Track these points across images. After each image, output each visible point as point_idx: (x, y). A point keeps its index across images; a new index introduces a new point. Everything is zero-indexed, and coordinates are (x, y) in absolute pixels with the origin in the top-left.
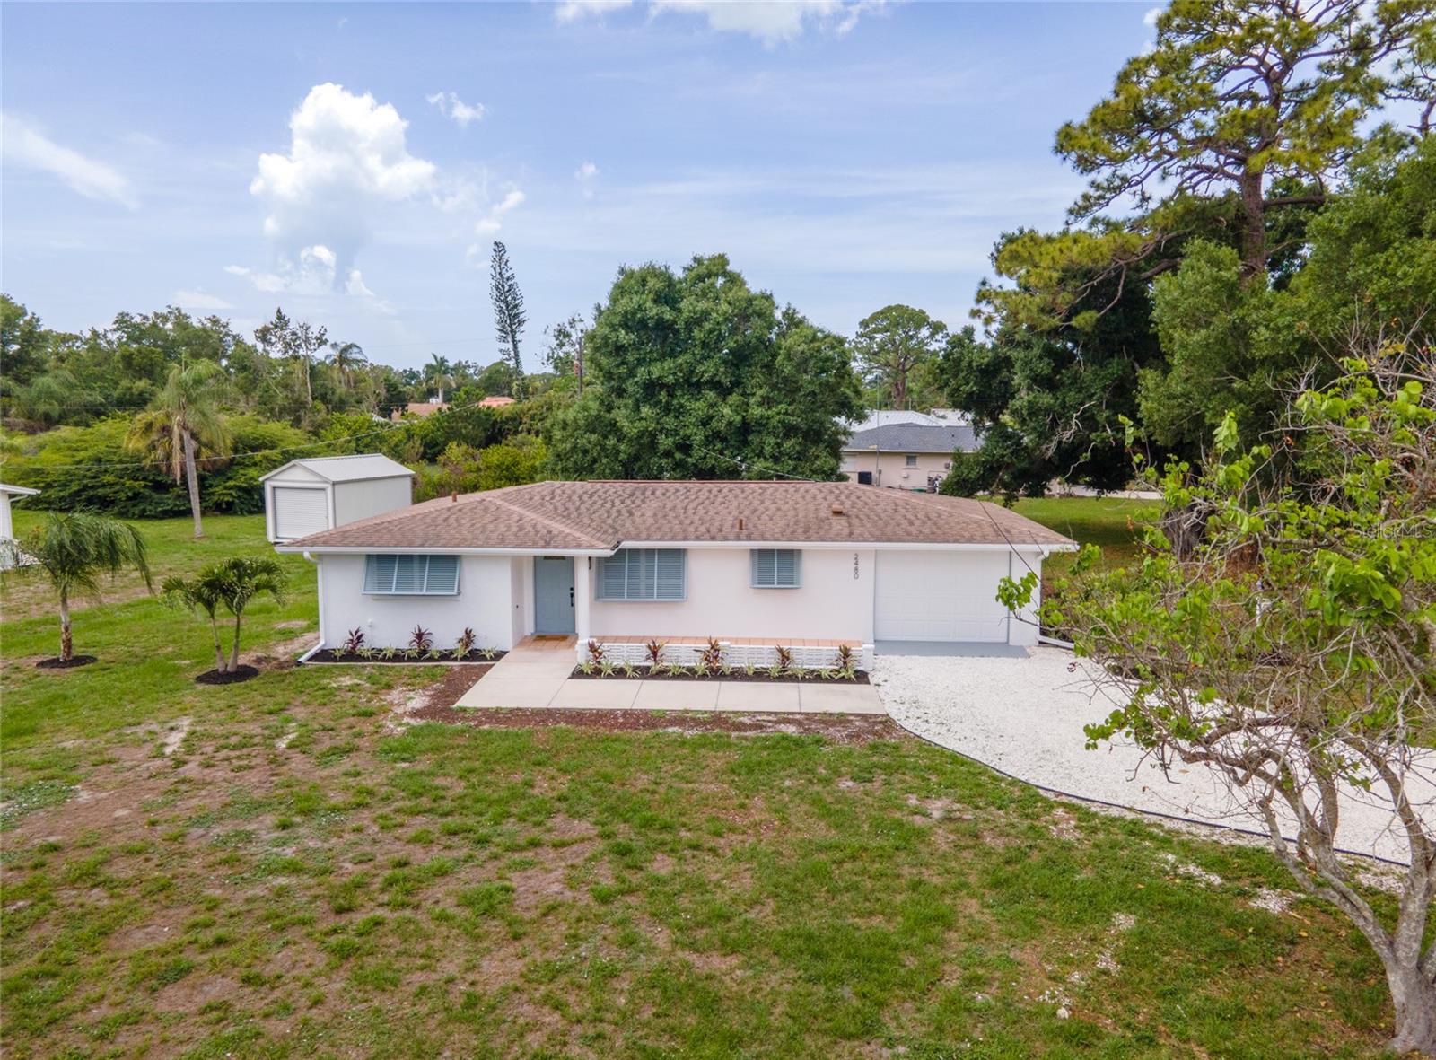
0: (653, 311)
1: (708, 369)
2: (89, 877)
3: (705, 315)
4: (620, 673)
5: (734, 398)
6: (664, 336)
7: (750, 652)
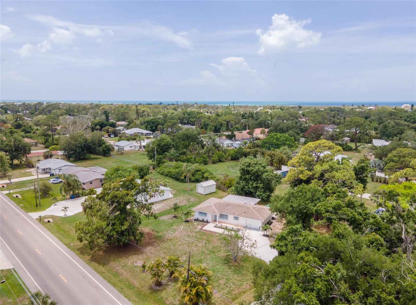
2: (176, 239)
3: (252, 170)
4: (218, 227)
5: (256, 182)
6: (248, 172)
7: (230, 227)
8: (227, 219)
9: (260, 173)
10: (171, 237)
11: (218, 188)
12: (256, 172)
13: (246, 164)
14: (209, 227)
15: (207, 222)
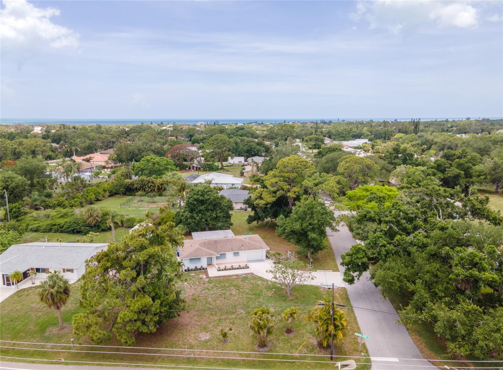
0: (201, 198)
1: (210, 207)
5: (215, 212)
7: (236, 266)
8: (225, 258)
10: (190, 297)
12: (214, 200)
14: (213, 272)
15: (203, 269)
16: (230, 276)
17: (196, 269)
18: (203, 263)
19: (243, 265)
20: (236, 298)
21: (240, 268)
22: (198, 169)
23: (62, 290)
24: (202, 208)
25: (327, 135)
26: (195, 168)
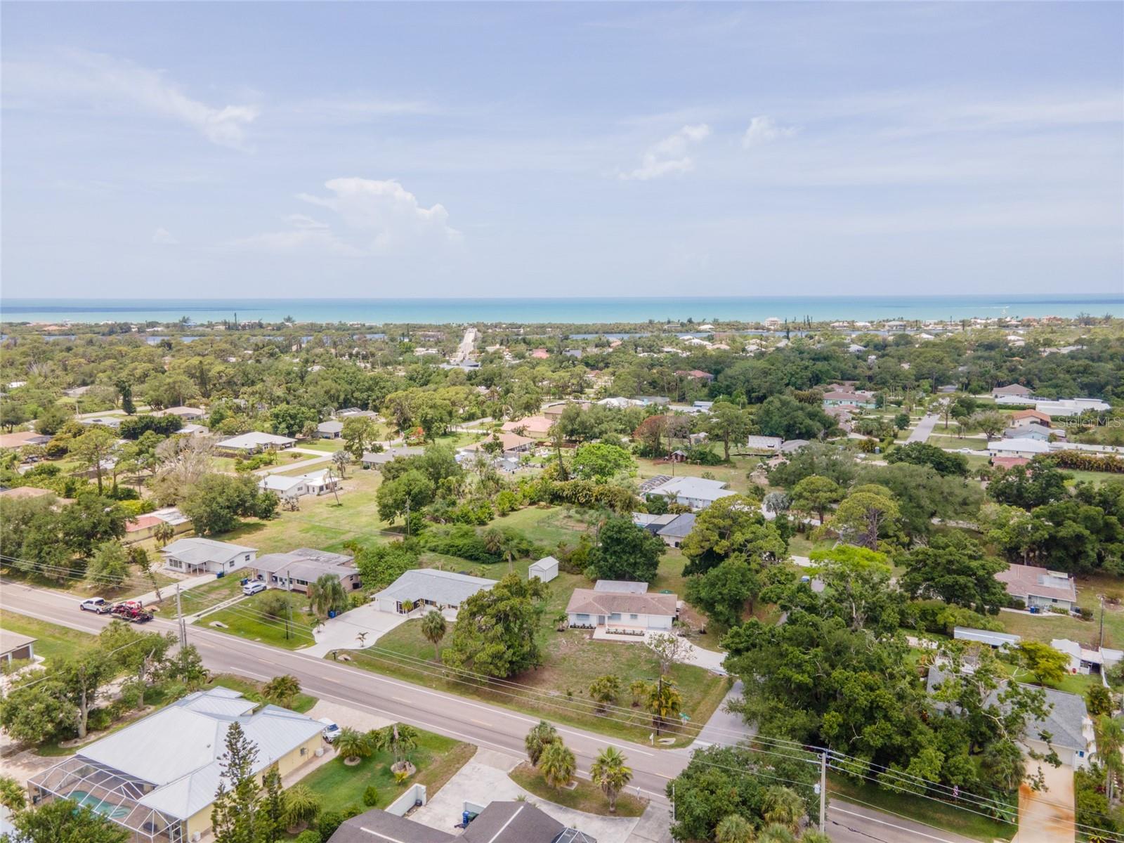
0: (617, 536)
1: (627, 549)
2: (570, 657)
3: (626, 538)
4: (612, 633)
5: (633, 556)
7: (629, 630)
8: (620, 619)
9: (638, 542)
10: (561, 656)
11: (561, 569)
12: (633, 540)
13: (615, 529)
14: (600, 634)
15: (592, 628)
16: (617, 641)
17: (584, 627)
18: (593, 621)
19: (638, 631)
20: (606, 665)
21: (633, 634)
22: (684, 459)
23: (438, 626)
24: (618, 548)
25: (1022, 379)
26: (679, 458)
